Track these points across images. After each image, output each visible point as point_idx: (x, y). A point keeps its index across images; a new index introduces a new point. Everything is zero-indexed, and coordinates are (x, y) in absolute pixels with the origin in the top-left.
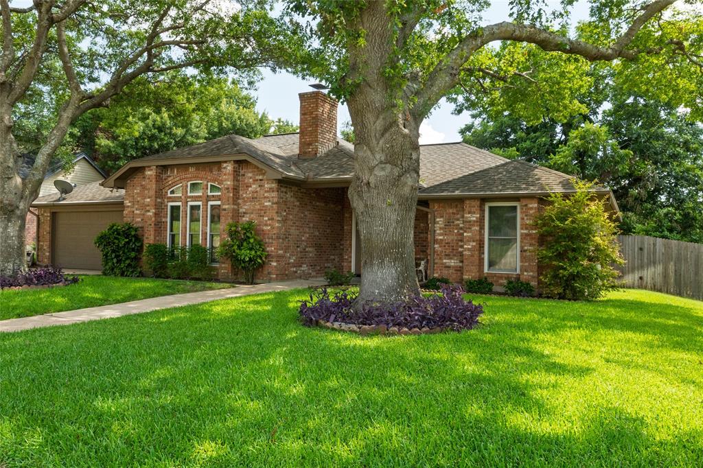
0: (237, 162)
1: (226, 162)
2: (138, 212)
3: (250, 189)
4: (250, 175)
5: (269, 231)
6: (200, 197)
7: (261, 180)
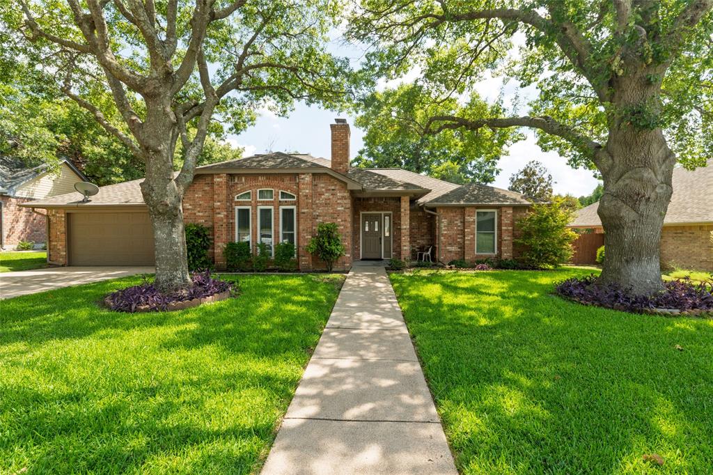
0: (314, 174)
1: (304, 174)
2: (201, 214)
3: (323, 196)
4: (322, 185)
5: (342, 229)
6: (272, 202)
7: (333, 190)
